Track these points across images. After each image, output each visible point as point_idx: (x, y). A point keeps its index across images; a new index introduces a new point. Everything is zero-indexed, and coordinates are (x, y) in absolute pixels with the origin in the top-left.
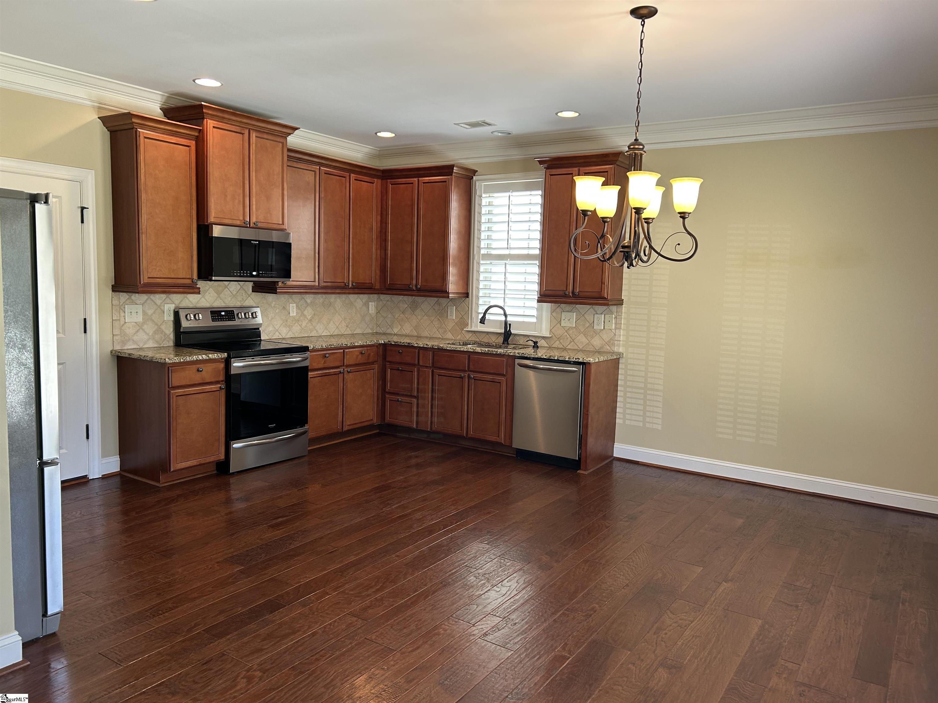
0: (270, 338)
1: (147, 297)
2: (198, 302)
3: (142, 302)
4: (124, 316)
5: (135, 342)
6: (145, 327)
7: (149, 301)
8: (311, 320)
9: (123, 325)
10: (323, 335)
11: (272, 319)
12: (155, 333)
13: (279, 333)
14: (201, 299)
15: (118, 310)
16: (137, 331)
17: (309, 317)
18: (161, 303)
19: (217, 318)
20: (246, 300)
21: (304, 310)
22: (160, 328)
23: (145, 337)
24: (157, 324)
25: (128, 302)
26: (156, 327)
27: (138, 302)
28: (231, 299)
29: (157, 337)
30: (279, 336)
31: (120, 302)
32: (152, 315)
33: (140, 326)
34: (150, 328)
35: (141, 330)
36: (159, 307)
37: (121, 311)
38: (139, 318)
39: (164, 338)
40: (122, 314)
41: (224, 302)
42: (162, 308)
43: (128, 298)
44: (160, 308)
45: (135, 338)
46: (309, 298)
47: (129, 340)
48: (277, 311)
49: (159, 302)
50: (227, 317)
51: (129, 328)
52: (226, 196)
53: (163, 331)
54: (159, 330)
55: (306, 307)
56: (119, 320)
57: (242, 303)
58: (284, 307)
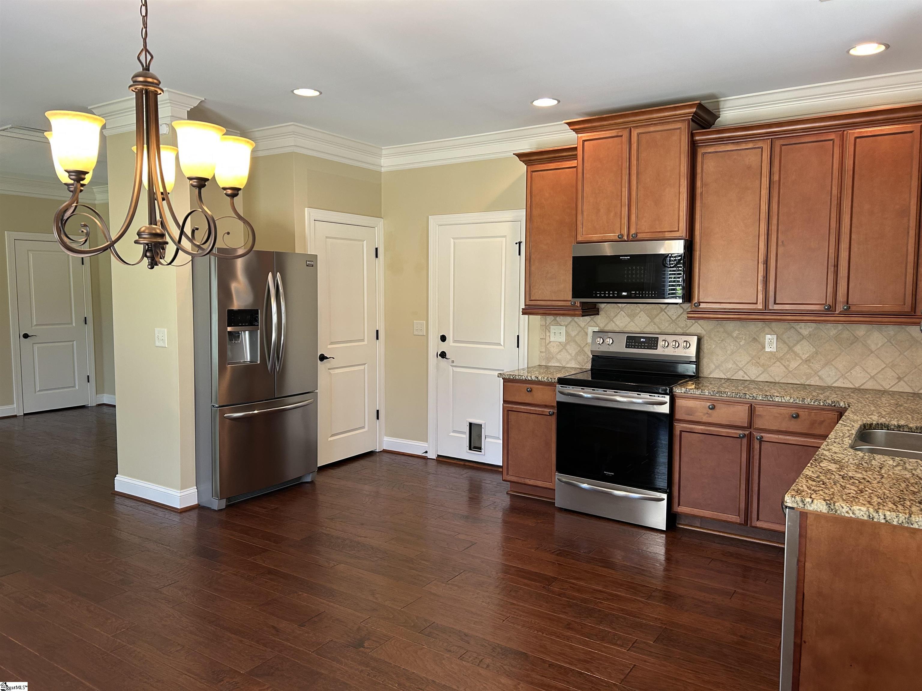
0: (729, 377)
1: (571, 319)
2: (626, 326)
3: (566, 324)
4: (549, 336)
5: (559, 361)
6: (568, 347)
7: (573, 323)
8: (809, 360)
9: (548, 344)
10: (834, 385)
11: (733, 353)
12: (577, 354)
13: (745, 373)
14: (629, 323)
15: (545, 330)
16: (560, 351)
17: (804, 357)
18: (585, 326)
19: (633, 344)
20: (691, 327)
21: (795, 345)
22: (583, 350)
23: (569, 357)
24: (580, 346)
25: (553, 323)
26: (579, 348)
27: (563, 323)
28: (670, 324)
29: (580, 358)
30: (743, 377)
31: (546, 323)
32: (575, 336)
33: (563, 346)
34: (572, 349)
35: (564, 350)
36: (583, 329)
37: (547, 330)
38: (563, 339)
39: (586, 360)
40: (548, 334)
41: (659, 328)
42: (586, 330)
43: (554, 320)
44: (584, 331)
45: (559, 357)
46: (806, 329)
47: (553, 358)
48: (741, 343)
49: (582, 324)
50: (647, 345)
51: (554, 347)
52: (599, 210)
53: (586, 353)
54: (581, 351)
55: (798, 342)
56: (545, 339)
57: (685, 329)
58: (754, 338)
